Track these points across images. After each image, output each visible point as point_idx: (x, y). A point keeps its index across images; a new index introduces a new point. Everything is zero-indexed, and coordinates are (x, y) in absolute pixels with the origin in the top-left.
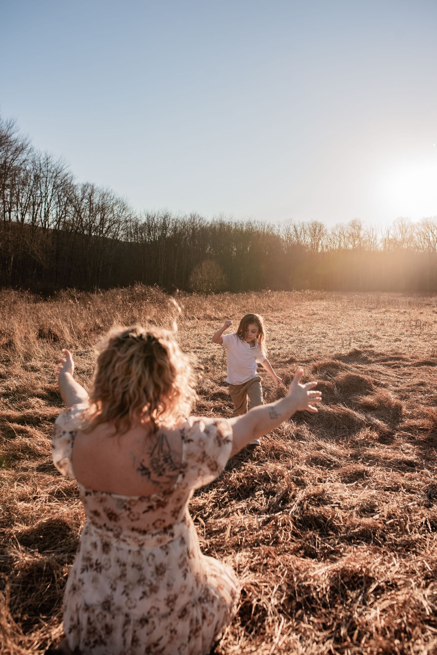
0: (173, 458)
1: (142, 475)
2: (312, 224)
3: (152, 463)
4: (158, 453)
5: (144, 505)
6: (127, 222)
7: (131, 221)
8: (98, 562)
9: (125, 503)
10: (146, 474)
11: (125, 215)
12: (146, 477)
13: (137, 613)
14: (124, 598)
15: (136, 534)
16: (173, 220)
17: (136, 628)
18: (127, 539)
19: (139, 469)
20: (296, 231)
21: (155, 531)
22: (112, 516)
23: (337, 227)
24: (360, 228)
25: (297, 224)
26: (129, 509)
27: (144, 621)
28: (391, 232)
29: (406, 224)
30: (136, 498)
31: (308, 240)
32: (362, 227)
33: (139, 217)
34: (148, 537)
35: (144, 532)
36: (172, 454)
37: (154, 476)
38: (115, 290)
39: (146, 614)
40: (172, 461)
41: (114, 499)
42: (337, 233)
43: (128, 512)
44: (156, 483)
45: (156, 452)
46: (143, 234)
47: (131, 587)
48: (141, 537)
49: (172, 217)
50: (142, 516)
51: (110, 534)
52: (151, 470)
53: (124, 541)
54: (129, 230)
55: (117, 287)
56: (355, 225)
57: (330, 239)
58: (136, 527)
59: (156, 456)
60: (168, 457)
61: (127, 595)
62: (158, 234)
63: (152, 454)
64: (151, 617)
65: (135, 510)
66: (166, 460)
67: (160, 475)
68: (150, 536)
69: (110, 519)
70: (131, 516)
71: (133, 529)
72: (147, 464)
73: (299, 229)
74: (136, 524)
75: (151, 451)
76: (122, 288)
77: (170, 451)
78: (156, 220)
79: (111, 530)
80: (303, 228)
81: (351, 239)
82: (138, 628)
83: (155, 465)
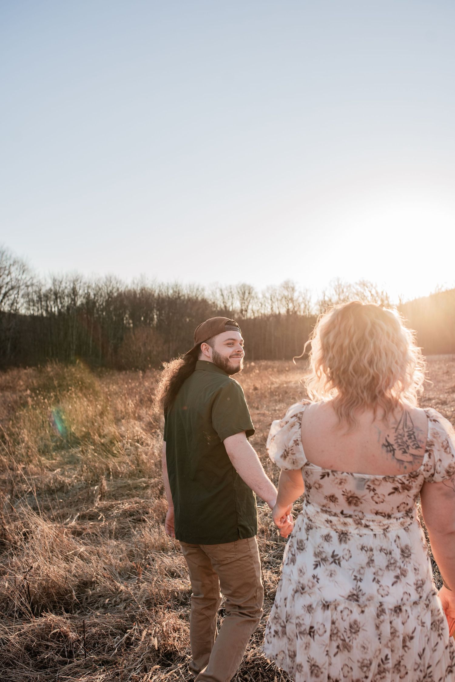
0: (416, 434)
1: (387, 451)
2: (240, 288)
3: (397, 438)
4: (403, 428)
5: (388, 487)
6: (27, 286)
7: (32, 285)
8: (335, 553)
9: (368, 483)
10: (391, 451)
11: (25, 278)
12: (391, 454)
13: (390, 602)
14: (375, 586)
15: (379, 518)
16: (85, 283)
17: (392, 618)
18: (371, 524)
19: (384, 445)
20: (222, 295)
21: (399, 515)
22: (352, 500)
23: (268, 289)
24: (293, 289)
25: (223, 287)
26: (374, 490)
27: (398, 609)
28: (327, 293)
29: (343, 284)
30: (381, 477)
31: (236, 305)
32: (296, 288)
33: (43, 282)
34: (393, 521)
35: (389, 516)
36: (415, 430)
37: (399, 454)
38: (15, 372)
39: (400, 601)
40: (415, 438)
41: (355, 478)
42: (268, 295)
43: (372, 493)
44: (400, 461)
45: (401, 427)
46: (48, 303)
47: (380, 573)
48: (386, 521)
49: (83, 281)
50: (388, 498)
51: (349, 520)
52: (395, 446)
53: (367, 526)
54: (30, 297)
55: (18, 367)
56: (288, 286)
57: (261, 303)
58: (380, 511)
59: (401, 432)
60: (411, 433)
61: (378, 582)
62: (67, 301)
63: (397, 429)
64: (404, 604)
65: (379, 491)
66: (410, 436)
67: (405, 452)
68: (395, 520)
69: (350, 503)
70: (376, 498)
71: (377, 513)
72: (392, 440)
73: (225, 293)
74: (380, 508)
75: (396, 426)
76: (25, 368)
77: (413, 427)
78: (63, 285)
79: (350, 516)
80: (231, 292)
81: (284, 302)
82: (394, 618)
83: (399, 441)
